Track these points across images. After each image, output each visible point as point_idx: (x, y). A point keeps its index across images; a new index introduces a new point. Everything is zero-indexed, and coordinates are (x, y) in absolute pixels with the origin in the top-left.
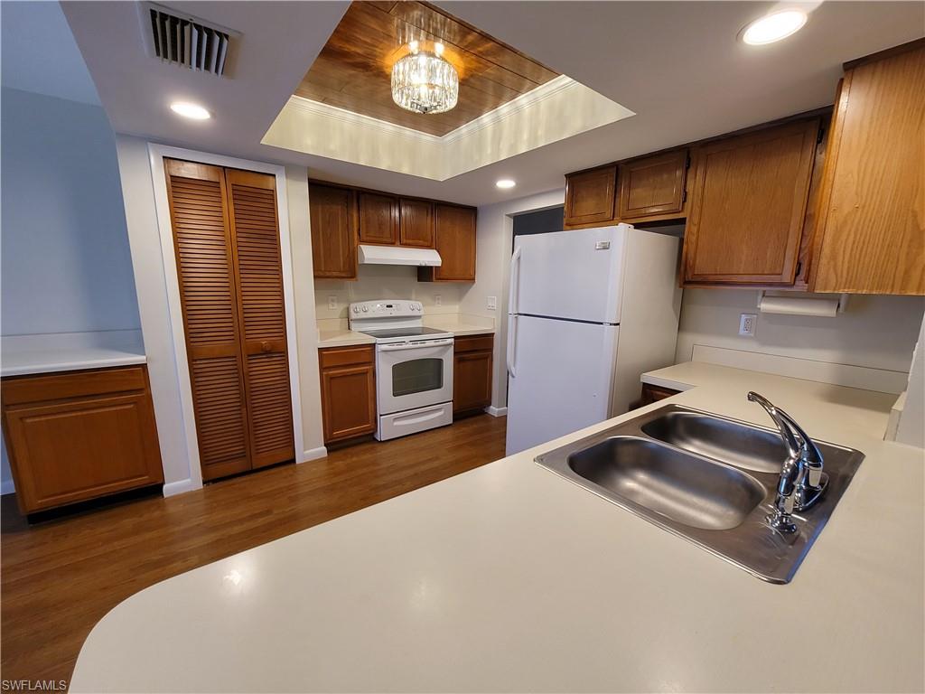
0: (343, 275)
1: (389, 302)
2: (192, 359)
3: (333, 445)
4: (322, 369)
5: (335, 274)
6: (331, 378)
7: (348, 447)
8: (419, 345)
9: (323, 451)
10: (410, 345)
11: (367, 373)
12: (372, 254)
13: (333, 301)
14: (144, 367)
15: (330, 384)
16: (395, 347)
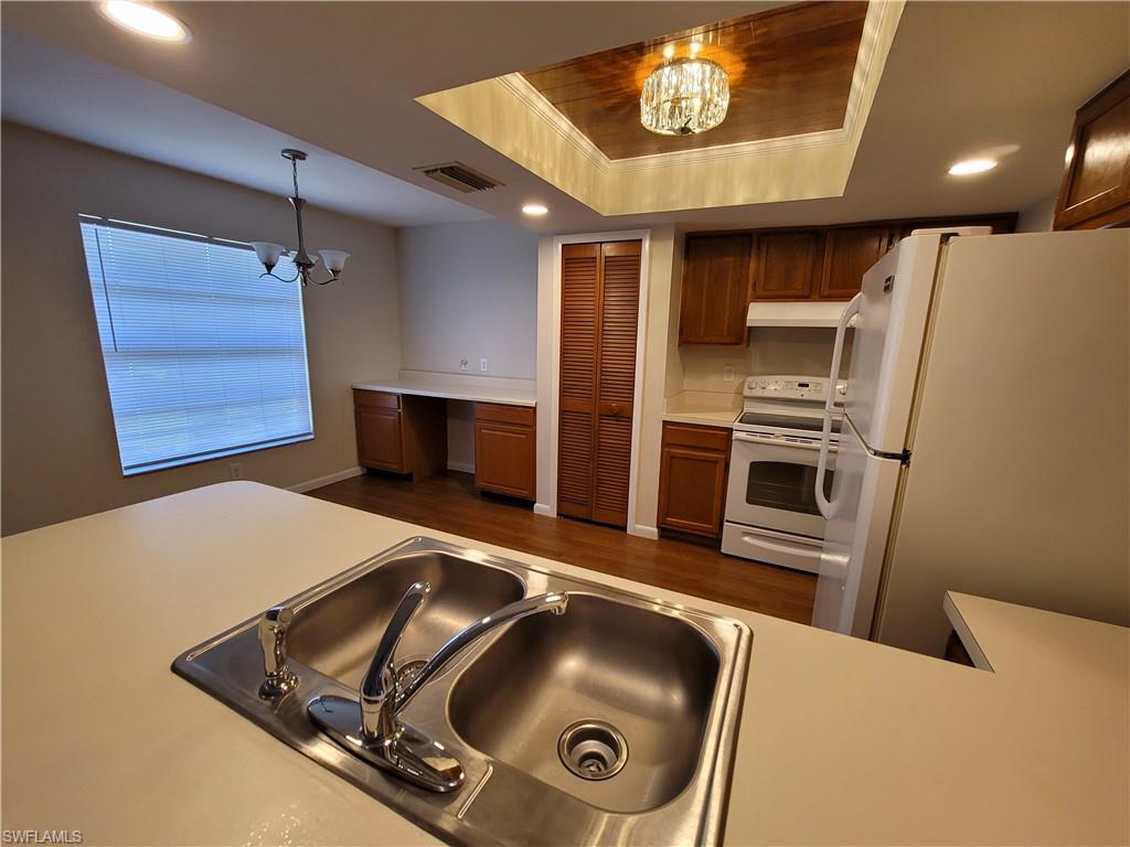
0: (726, 341)
1: (804, 379)
2: (562, 412)
3: (665, 531)
4: (664, 444)
5: (715, 339)
6: (672, 457)
7: (683, 541)
8: (798, 444)
9: (653, 533)
10: (783, 441)
11: (716, 462)
12: (761, 314)
13: (730, 371)
14: (534, 409)
15: (671, 464)
16: (757, 438)
